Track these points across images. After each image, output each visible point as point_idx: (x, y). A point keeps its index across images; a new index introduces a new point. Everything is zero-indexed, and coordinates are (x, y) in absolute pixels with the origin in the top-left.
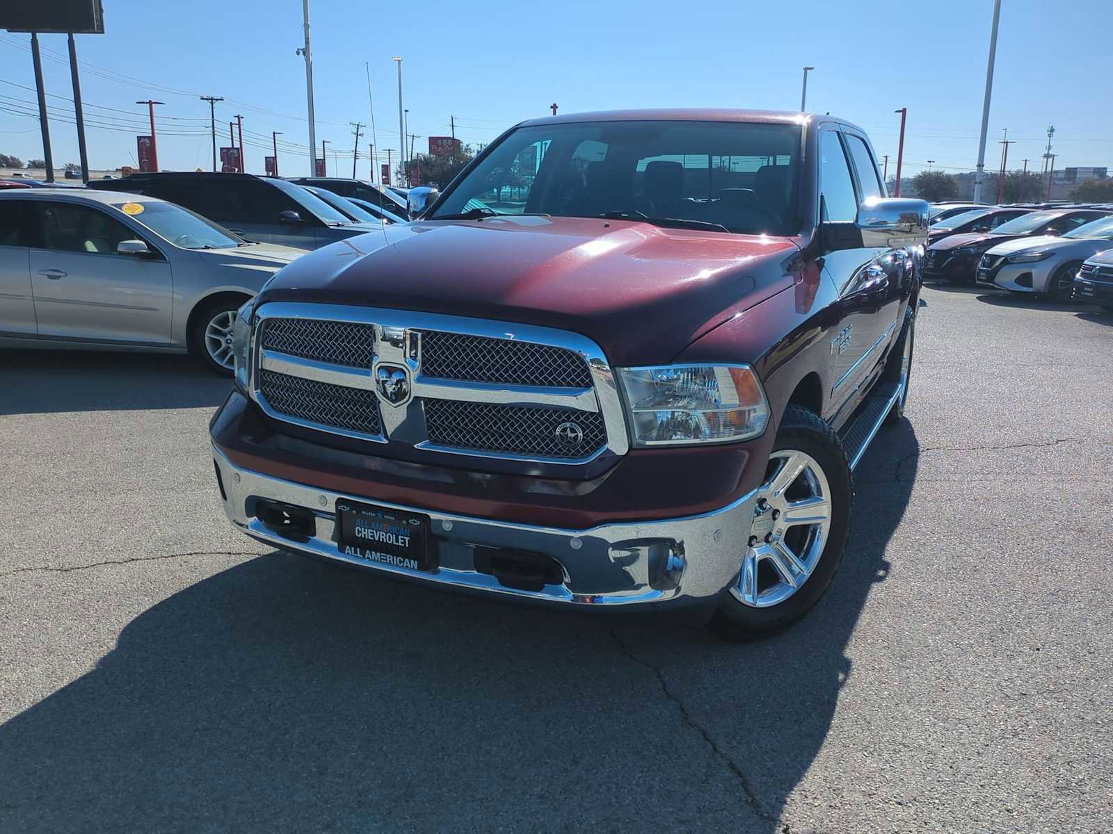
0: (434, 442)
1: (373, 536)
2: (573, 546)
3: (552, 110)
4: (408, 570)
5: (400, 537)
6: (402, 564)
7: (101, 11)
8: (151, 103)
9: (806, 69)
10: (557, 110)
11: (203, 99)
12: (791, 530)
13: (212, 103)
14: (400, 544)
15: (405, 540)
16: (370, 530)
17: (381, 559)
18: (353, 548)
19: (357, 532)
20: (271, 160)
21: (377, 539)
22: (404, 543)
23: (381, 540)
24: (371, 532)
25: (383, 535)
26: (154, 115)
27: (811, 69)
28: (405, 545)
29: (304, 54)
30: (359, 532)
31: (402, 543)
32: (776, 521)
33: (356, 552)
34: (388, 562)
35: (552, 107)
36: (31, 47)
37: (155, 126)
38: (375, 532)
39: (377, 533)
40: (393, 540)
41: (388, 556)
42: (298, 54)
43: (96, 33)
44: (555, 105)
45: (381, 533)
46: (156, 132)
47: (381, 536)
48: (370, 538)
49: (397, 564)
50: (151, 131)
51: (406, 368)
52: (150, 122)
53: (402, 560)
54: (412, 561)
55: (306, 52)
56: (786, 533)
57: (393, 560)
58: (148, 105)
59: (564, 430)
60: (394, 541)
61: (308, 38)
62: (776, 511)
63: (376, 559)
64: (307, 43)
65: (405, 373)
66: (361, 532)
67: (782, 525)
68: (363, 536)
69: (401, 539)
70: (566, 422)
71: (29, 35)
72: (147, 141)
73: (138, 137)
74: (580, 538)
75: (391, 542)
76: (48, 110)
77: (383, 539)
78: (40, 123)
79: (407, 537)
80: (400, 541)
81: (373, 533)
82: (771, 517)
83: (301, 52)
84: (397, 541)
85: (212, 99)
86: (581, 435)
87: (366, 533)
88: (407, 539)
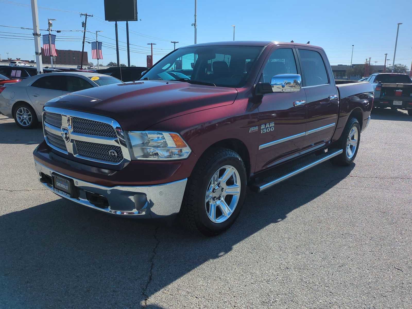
0: (80, 155)
2: (108, 193)
7: (137, 13)
8: (152, 44)
9: (399, 24)
11: (172, 42)
12: (227, 196)
13: (175, 44)
17: (62, 193)
20: (193, 64)
26: (153, 48)
29: (194, 25)
32: (223, 192)
36: (115, 26)
37: (153, 52)
42: (192, 26)
43: (135, 21)
46: (153, 54)
50: (151, 54)
51: (68, 129)
52: (151, 50)
55: (195, 25)
56: (226, 197)
58: (151, 45)
59: (111, 153)
61: (196, 20)
62: (223, 188)
64: (195, 21)
65: (68, 131)
67: (224, 194)
70: (112, 149)
71: (115, 22)
72: (150, 57)
73: (147, 56)
74: (110, 190)
76: (119, 47)
78: (116, 51)
80: (66, 188)
82: (221, 190)
83: (193, 25)
85: (175, 42)
86: (116, 154)
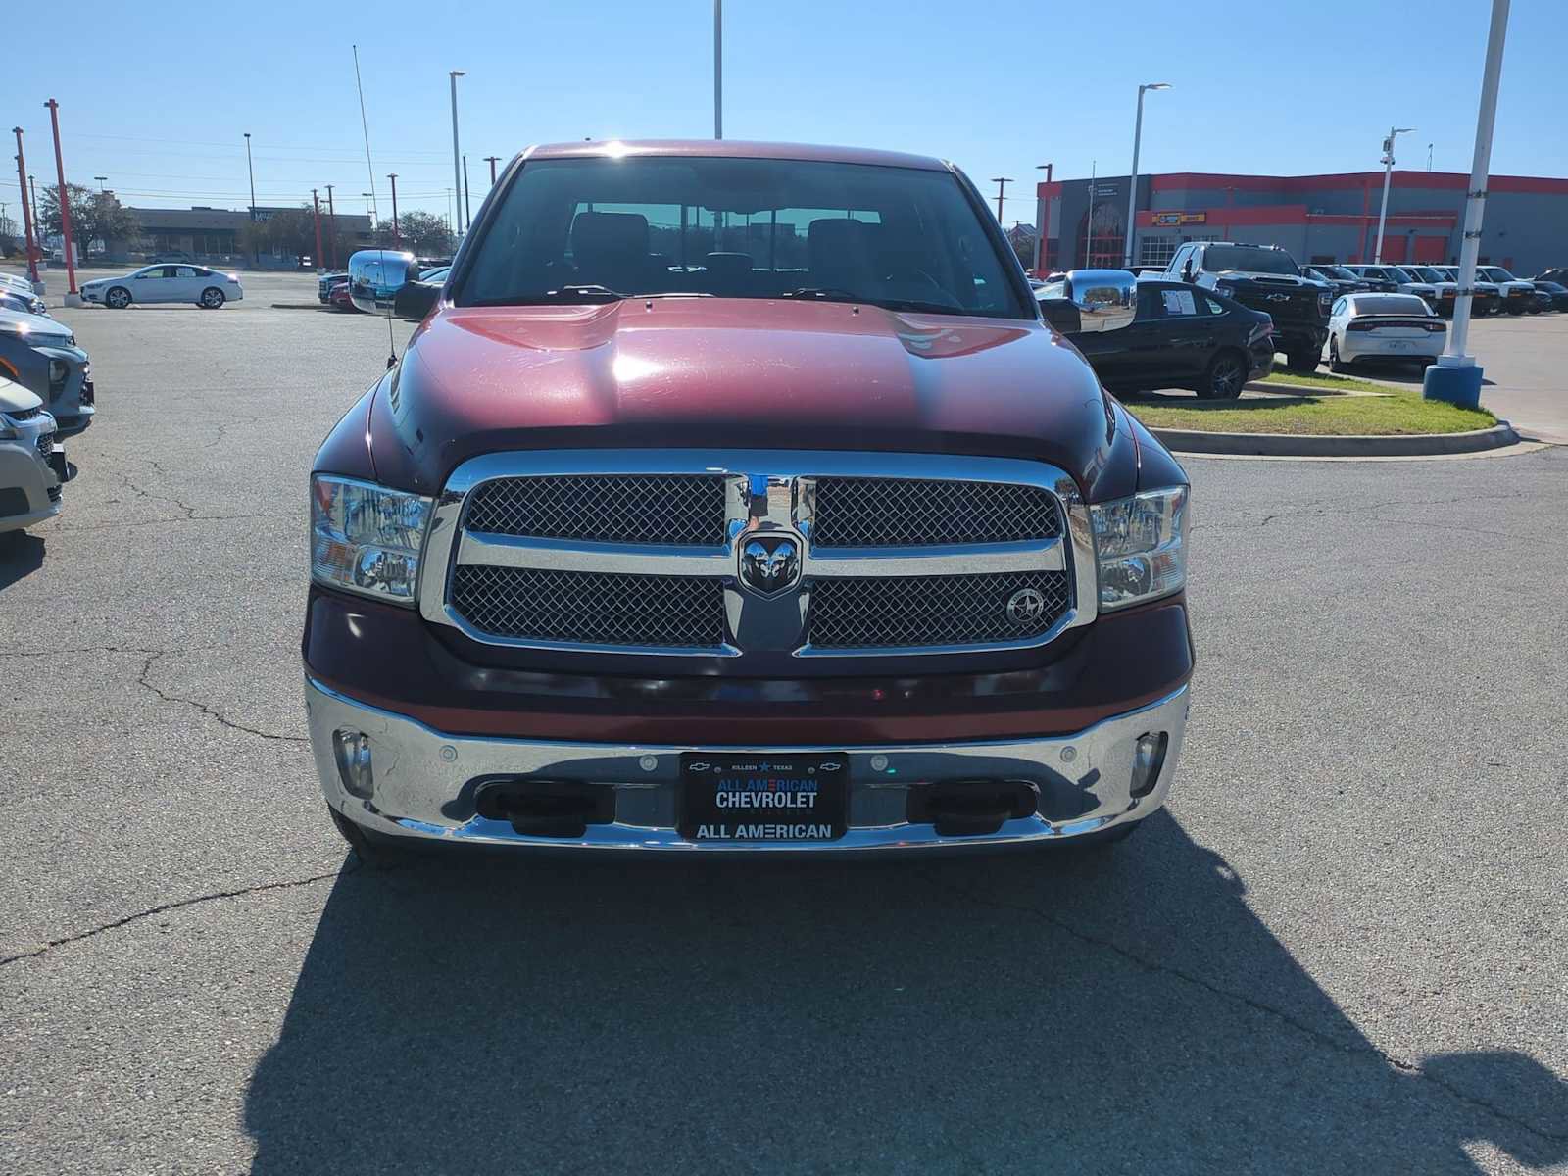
1: (751, 802)
3: (49, 109)
4: (815, 842)
5: (799, 794)
6: (803, 834)
9: (453, 75)
10: (57, 109)
14: (799, 805)
15: (808, 797)
16: (743, 794)
17: (765, 833)
18: (712, 827)
19: (718, 800)
21: (756, 805)
22: (807, 802)
23: (764, 805)
24: (746, 796)
25: (768, 796)
27: (462, 74)
28: (808, 804)
30: (723, 799)
31: (802, 802)
33: (717, 832)
34: (778, 836)
35: (46, 105)
38: (753, 794)
39: (756, 796)
40: (786, 800)
41: (778, 827)
44: (52, 101)
45: (765, 794)
47: (766, 799)
48: (743, 805)
49: (794, 837)
51: (797, 537)
53: (803, 828)
54: (822, 827)
57: (788, 831)
59: (1021, 601)
60: (789, 802)
63: (756, 836)
65: (794, 545)
66: (727, 799)
68: (730, 805)
69: (802, 796)
75: (782, 805)
77: (768, 802)
79: (813, 791)
80: (799, 799)
81: (750, 797)
84: (794, 800)
87: (739, 799)
88: (812, 795)
